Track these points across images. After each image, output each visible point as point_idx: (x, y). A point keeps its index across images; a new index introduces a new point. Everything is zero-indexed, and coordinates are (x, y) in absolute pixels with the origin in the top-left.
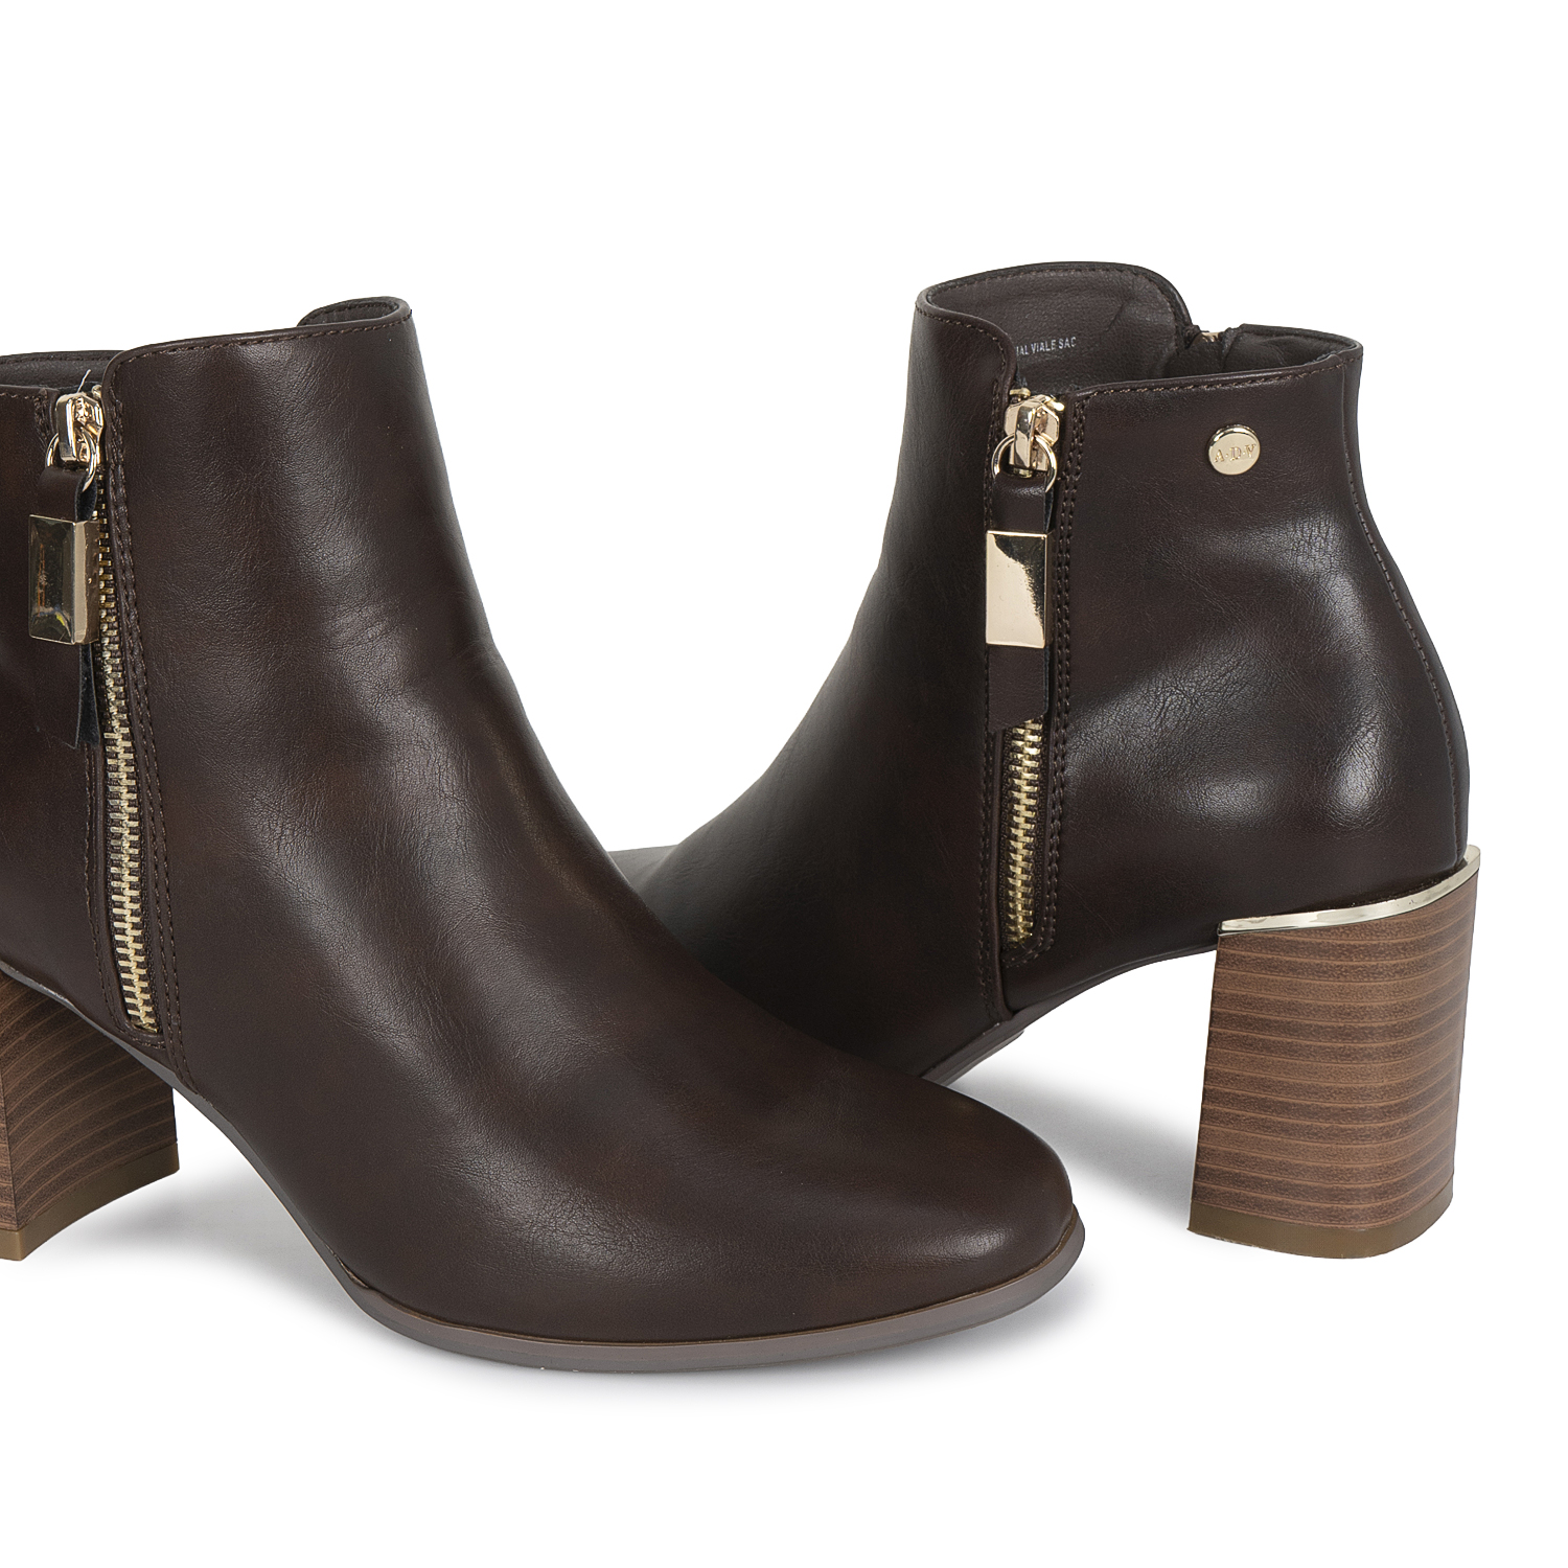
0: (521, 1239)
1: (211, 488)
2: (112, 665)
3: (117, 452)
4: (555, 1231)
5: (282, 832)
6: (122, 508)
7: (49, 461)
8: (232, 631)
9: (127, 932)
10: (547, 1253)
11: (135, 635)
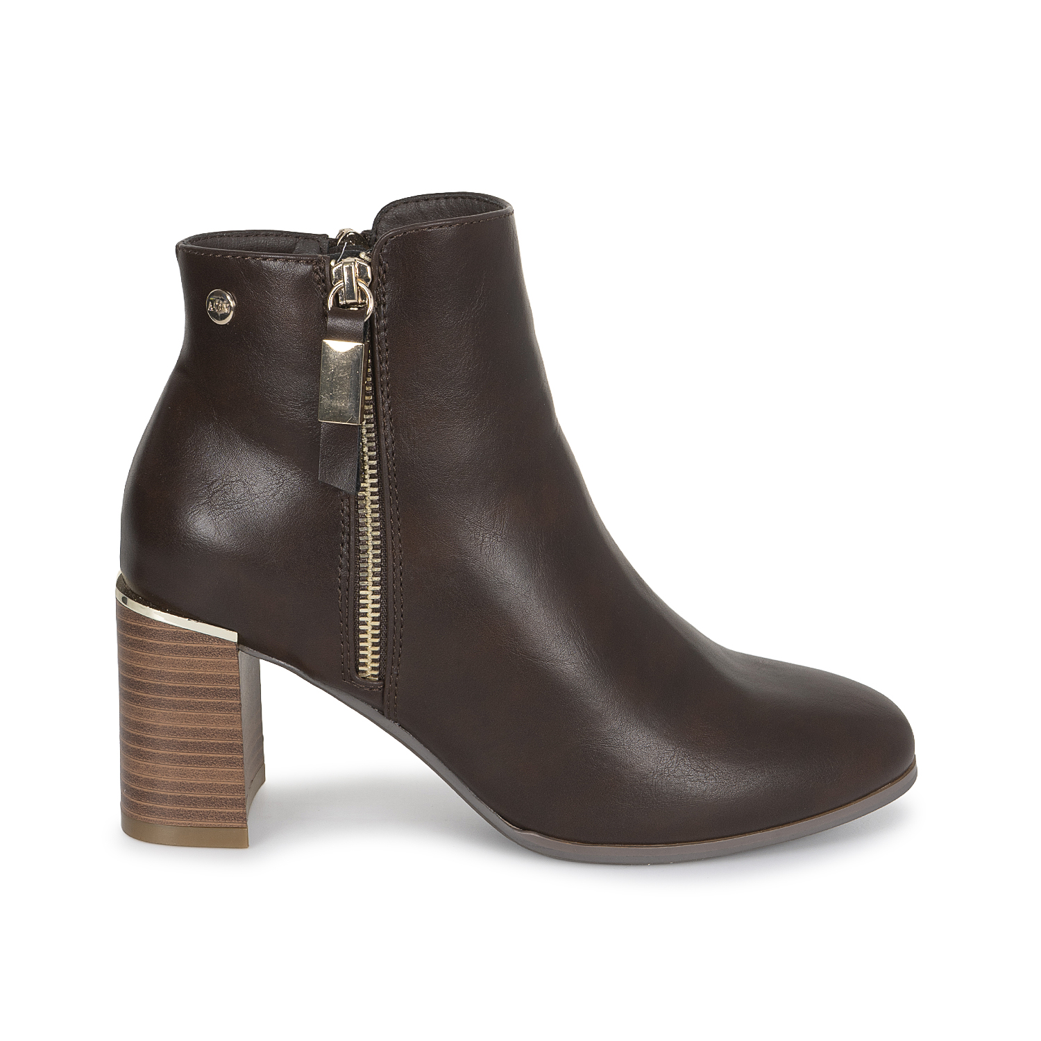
0: (647, 784)
1: (447, 318)
2: (368, 438)
3: (380, 296)
4: (668, 776)
5: (483, 540)
6: (382, 333)
7: (330, 304)
8: (454, 410)
9: (368, 615)
10: (665, 791)
11: (388, 417)
